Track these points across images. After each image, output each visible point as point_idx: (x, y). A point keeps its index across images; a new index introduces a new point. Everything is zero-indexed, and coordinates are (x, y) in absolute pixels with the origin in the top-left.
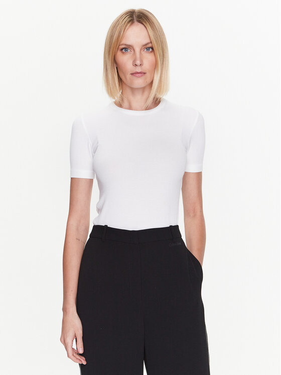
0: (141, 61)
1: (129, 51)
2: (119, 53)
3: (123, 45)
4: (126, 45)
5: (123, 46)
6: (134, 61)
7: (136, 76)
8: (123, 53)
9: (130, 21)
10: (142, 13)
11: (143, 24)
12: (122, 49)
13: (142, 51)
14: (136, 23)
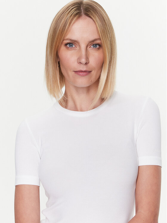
0: (87, 58)
1: (74, 46)
2: (63, 48)
3: (67, 39)
4: (71, 40)
5: (68, 41)
6: (79, 59)
7: (80, 75)
8: (68, 48)
9: (77, 14)
10: (90, 6)
11: (91, 18)
12: (66, 45)
13: (89, 47)
14: (84, 16)
